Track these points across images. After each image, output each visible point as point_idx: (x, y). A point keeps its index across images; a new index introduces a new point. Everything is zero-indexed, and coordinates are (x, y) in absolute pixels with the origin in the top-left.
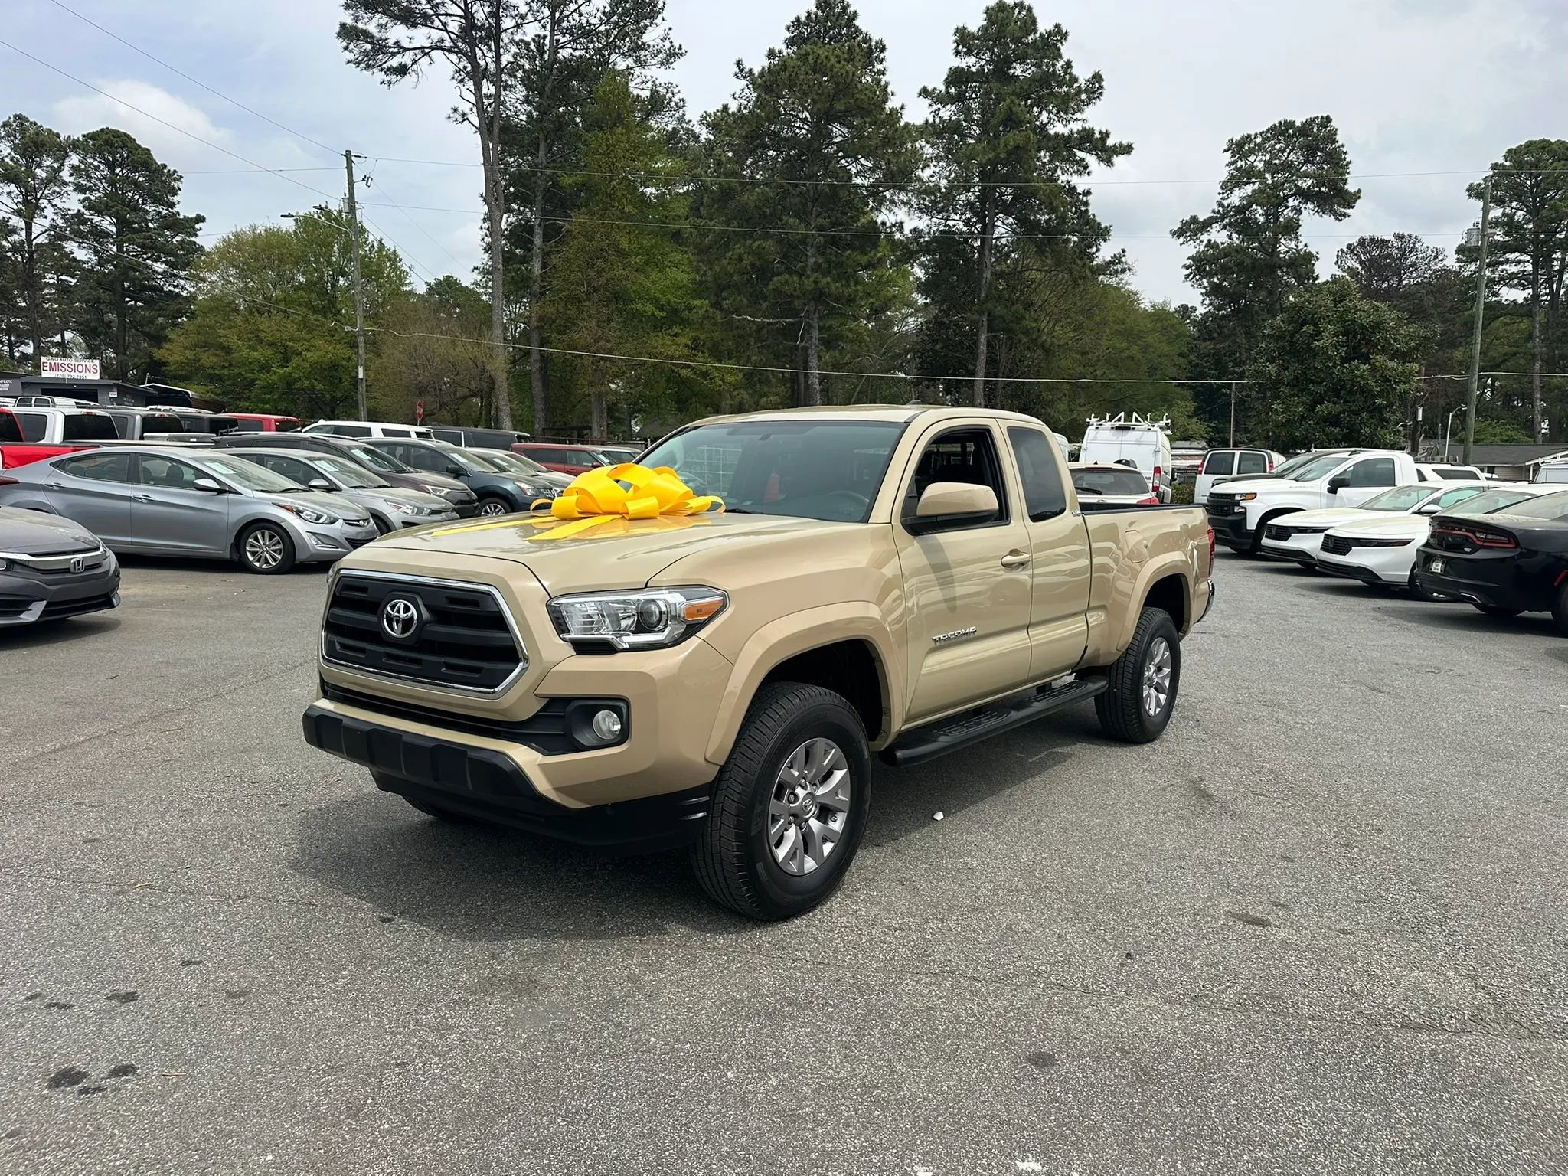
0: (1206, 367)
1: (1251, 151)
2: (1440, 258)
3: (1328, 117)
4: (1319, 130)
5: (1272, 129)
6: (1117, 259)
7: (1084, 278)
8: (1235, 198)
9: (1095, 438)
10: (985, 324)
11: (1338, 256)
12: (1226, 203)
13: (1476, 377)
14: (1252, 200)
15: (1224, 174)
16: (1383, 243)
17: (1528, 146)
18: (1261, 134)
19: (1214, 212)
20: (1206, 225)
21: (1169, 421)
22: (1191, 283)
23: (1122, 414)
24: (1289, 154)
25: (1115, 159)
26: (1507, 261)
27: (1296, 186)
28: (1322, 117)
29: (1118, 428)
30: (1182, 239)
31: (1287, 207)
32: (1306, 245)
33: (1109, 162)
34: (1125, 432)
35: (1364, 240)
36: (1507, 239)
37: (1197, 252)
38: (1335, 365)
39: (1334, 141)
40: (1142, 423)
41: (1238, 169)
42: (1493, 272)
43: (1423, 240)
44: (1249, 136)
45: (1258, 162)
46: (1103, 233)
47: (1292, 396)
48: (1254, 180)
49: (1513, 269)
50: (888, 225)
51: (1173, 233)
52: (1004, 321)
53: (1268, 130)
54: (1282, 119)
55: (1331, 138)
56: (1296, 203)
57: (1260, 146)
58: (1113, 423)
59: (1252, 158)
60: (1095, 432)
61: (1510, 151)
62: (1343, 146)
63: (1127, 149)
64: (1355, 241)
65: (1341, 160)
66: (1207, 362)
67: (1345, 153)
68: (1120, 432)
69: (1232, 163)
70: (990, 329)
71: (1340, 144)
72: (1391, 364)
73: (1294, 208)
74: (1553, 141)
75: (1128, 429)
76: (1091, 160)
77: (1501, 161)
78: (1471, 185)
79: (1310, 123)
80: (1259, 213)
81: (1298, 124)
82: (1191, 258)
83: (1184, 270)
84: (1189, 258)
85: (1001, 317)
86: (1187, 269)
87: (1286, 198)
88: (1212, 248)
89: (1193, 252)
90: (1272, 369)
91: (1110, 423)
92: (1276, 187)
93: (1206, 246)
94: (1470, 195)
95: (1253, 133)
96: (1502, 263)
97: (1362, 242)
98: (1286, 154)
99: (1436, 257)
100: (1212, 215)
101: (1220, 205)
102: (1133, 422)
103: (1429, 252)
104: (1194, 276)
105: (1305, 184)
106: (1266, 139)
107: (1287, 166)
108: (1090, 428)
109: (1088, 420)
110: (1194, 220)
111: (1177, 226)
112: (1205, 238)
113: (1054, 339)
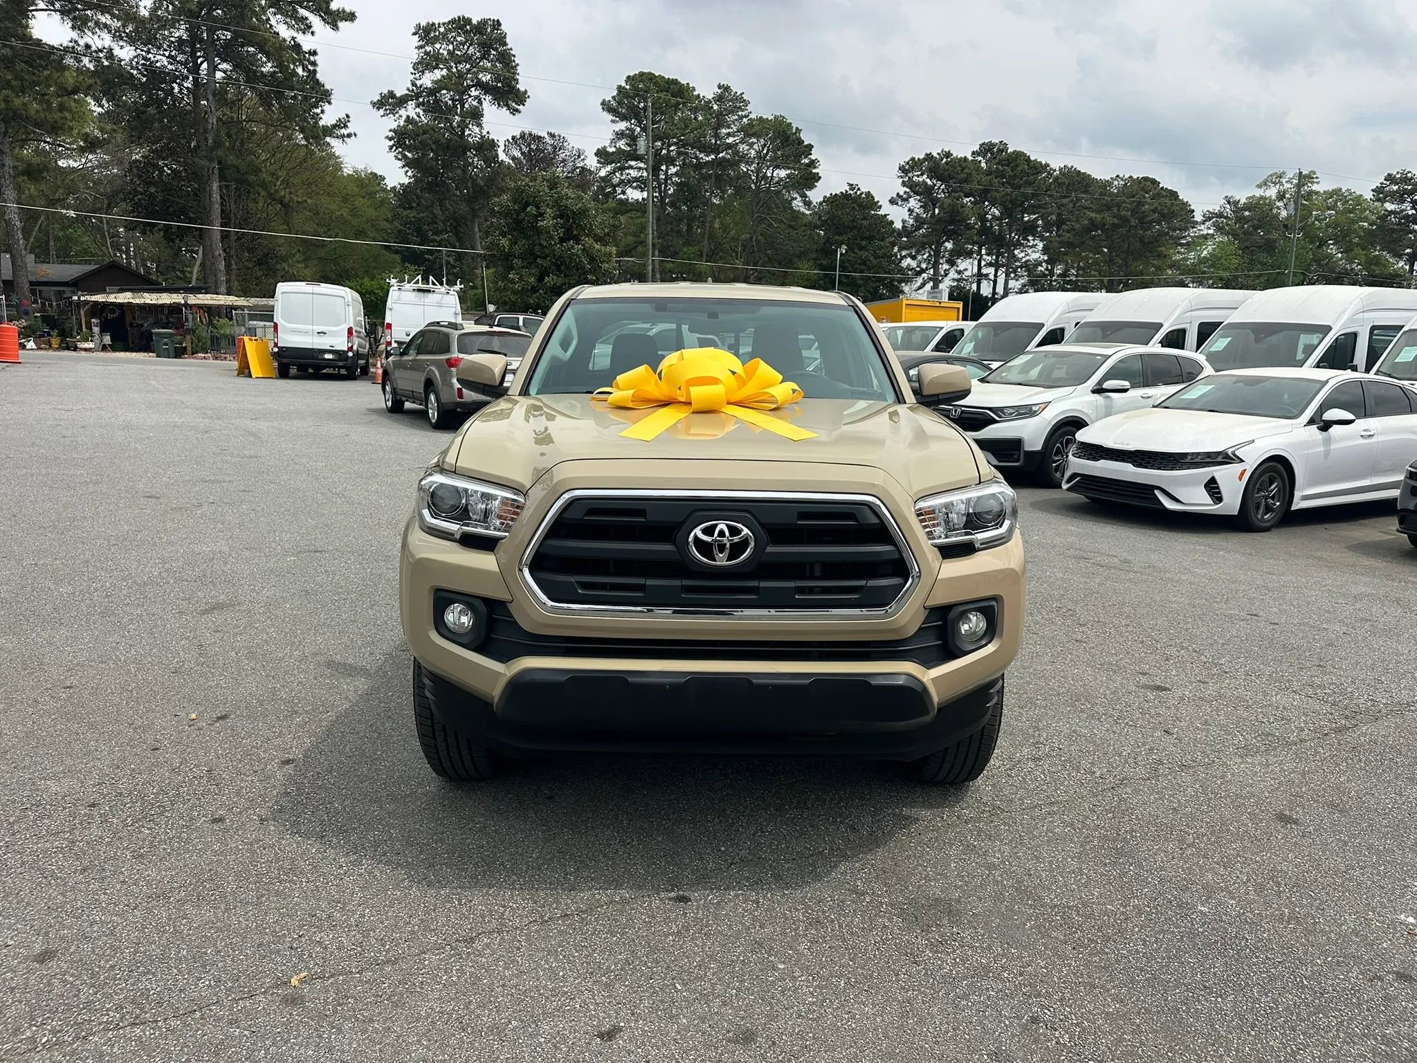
0: (409, 234)
1: (436, 39)
2: (582, 157)
3: (498, 21)
4: (492, 31)
5: (453, 21)
6: (342, 123)
7: (317, 137)
8: (428, 80)
9: (399, 299)
10: (216, 172)
11: (505, 145)
12: (418, 83)
13: (650, 261)
14: (440, 85)
15: (414, 56)
16: (539, 139)
17: (641, 76)
18: (444, 24)
19: (408, 89)
20: (402, 101)
21: (462, 286)
22: (394, 154)
23: (420, 277)
24: (469, 47)
25: (341, 25)
26: (631, 167)
27: (477, 78)
28: (494, 20)
29: (419, 290)
30: (382, 112)
31: (470, 96)
32: (488, 133)
33: (335, 27)
34: (426, 294)
35: (525, 134)
36: (629, 149)
37: (399, 126)
38: (556, 244)
39: (505, 44)
40: (439, 287)
41: (427, 53)
42: (622, 174)
43: (569, 141)
44: (433, 24)
45: (443, 49)
46: (325, 96)
47: (523, 267)
48: (442, 66)
49: (633, 173)
50: (94, 48)
51: (373, 104)
52: (238, 172)
53: (449, 22)
54: (460, 14)
55: (502, 40)
56: (477, 93)
57: (444, 36)
58: (411, 284)
59: (438, 46)
60: (398, 293)
61: (629, 77)
62: (511, 49)
63: (351, 17)
64: (517, 134)
65: (511, 61)
66: (409, 228)
67: (514, 56)
68: (422, 294)
69: (421, 47)
70: (222, 177)
71: (509, 47)
72: (597, 247)
73: (476, 97)
74: (657, 75)
75: (429, 291)
76: (315, 20)
77: (623, 84)
78: (604, 100)
79: (484, 23)
80: (446, 96)
81: (474, 22)
82: (394, 131)
83: (387, 141)
84: (391, 130)
85: (234, 166)
86: (390, 140)
87: (469, 87)
88: (412, 124)
89: (395, 125)
90: (504, 242)
91: (409, 285)
92: (461, 76)
93: (405, 121)
94: (603, 108)
95: (437, 23)
96: (628, 168)
97: (523, 136)
98: (466, 47)
99: (579, 157)
100: (407, 92)
101: (414, 84)
102: (431, 286)
103: (574, 152)
104: (397, 148)
105: (485, 78)
106: (448, 31)
107: (467, 58)
108: (392, 289)
109: (388, 281)
110: (391, 94)
111: (377, 98)
112: (402, 112)
113: (292, 196)
